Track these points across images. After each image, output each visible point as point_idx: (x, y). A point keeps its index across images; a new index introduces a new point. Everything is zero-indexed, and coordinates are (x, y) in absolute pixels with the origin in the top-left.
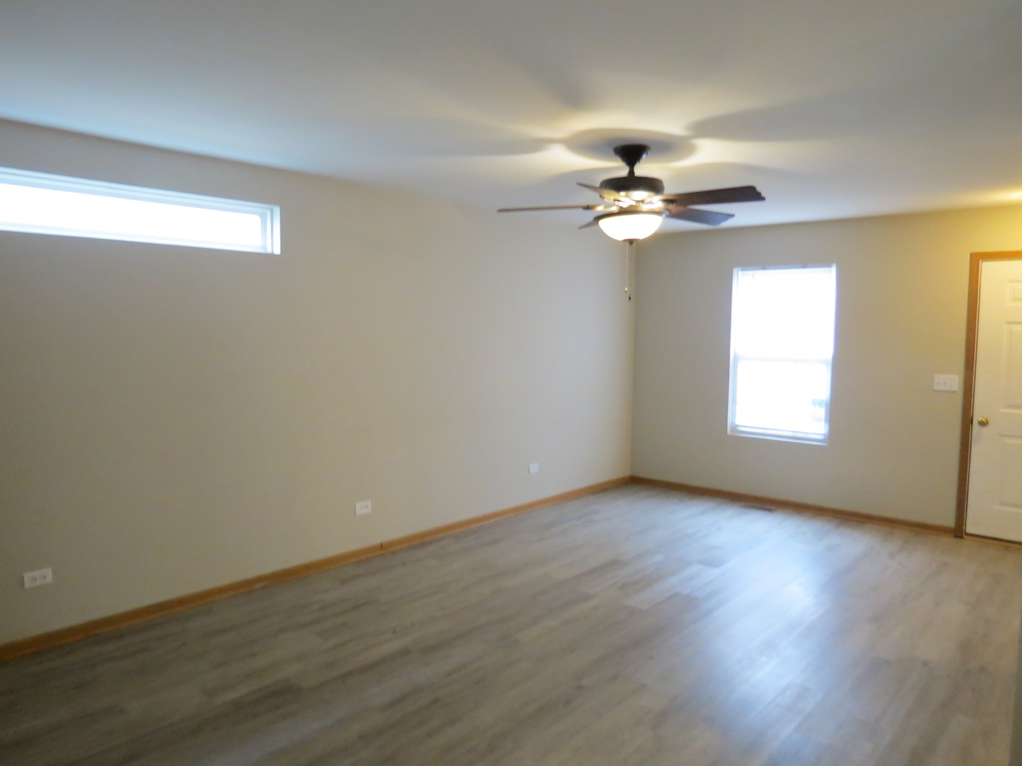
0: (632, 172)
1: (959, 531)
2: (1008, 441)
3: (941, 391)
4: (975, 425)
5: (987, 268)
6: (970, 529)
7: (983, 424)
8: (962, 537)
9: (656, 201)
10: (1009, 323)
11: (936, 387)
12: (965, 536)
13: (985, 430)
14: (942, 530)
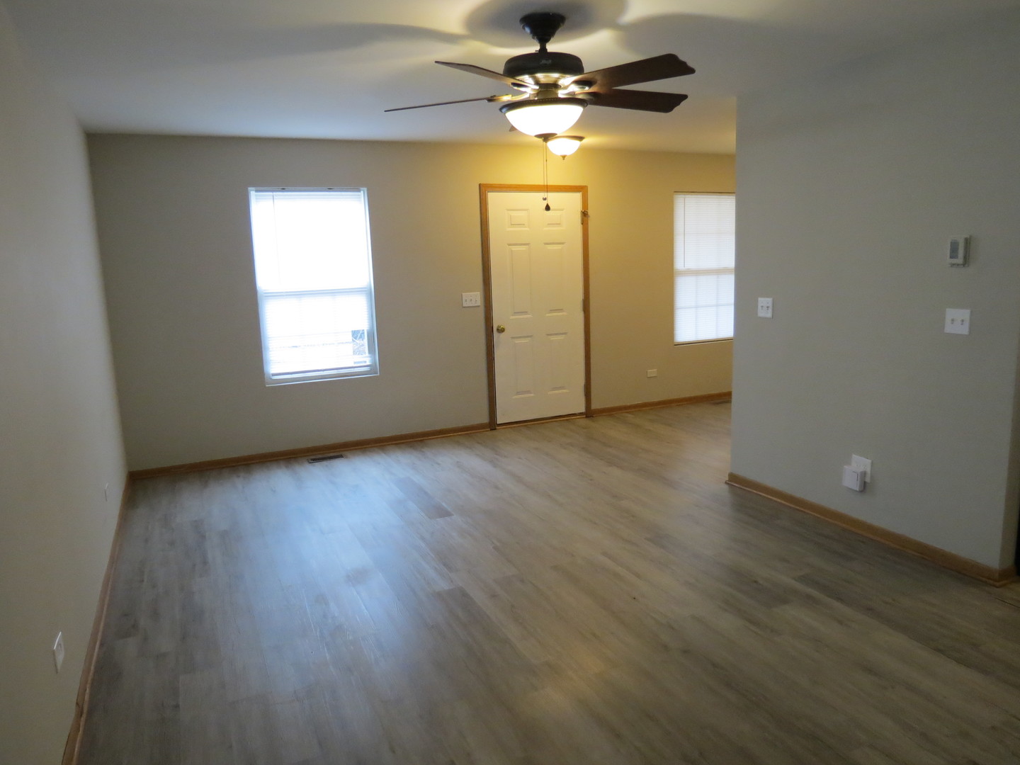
0: (543, 49)
1: (492, 425)
2: (517, 341)
4: (496, 333)
5: (492, 198)
6: (500, 420)
7: (501, 330)
8: (495, 429)
9: (568, 85)
10: (509, 245)
11: (465, 305)
12: (497, 427)
13: (502, 335)
14: (480, 427)
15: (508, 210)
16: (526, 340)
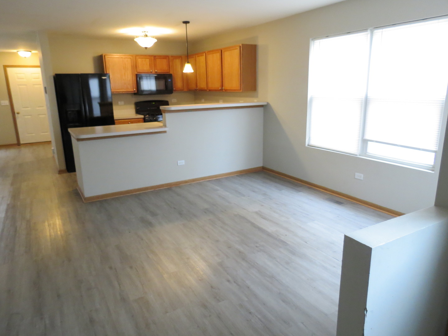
1: (19, 144)
2: (25, 117)
3: (4, 106)
5: (9, 69)
6: (22, 142)
7: (18, 113)
10: (19, 85)
11: (2, 105)
12: (21, 145)
13: (19, 115)
14: (14, 145)
16: (29, 117)
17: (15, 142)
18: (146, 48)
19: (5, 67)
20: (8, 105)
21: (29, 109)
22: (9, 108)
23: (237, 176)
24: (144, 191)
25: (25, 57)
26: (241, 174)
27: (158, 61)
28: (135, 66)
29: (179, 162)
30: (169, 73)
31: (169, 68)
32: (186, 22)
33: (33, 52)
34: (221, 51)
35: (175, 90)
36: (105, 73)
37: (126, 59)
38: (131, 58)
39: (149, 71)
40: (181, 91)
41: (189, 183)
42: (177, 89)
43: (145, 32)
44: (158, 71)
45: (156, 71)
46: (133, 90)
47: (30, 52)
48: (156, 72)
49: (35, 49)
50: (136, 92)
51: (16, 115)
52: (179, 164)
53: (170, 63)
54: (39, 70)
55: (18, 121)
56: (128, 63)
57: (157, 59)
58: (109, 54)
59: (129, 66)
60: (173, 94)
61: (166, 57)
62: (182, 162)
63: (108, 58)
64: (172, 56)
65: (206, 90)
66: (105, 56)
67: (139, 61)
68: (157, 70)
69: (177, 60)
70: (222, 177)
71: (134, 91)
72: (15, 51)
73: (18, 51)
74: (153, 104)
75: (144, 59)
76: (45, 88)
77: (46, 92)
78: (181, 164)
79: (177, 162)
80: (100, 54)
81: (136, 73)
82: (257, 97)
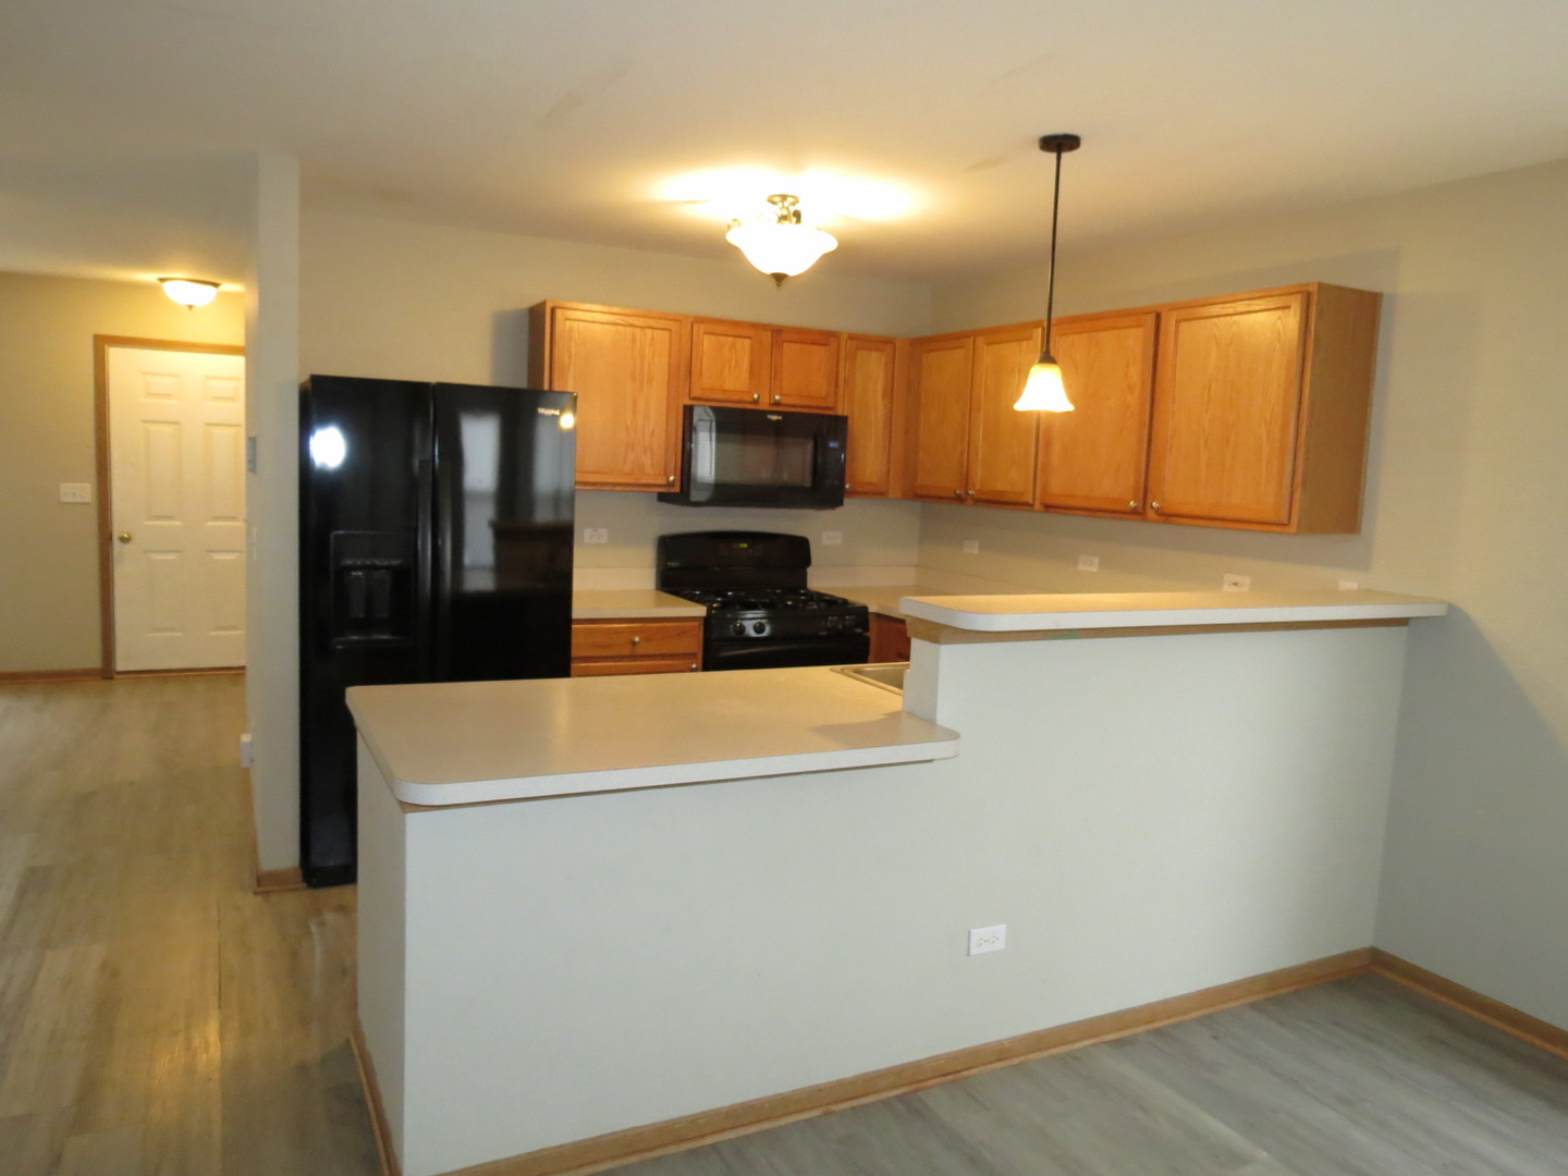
1: (107, 672)
2: (154, 557)
3: (71, 503)
4: (116, 544)
5: (115, 354)
6: (121, 664)
7: (124, 540)
8: (112, 678)
10: (145, 422)
11: (64, 500)
12: (116, 676)
13: (128, 547)
14: (86, 674)
15: (144, 373)
16: (172, 557)
17: (94, 661)
18: (779, 278)
19: (102, 343)
20: (88, 504)
21: (177, 523)
22: (92, 515)
23: (1253, 1006)
24: (766, 1126)
25: (190, 307)
26: (1272, 994)
27: (790, 350)
28: (684, 368)
29: (974, 931)
30: (831, 413)
31: (837, 386)
32: (1060, 144)
33: (229, 287)
34: (1158, 316)
35: (853, 493)
36: (546, 387)
37: (649, 331)
38: (670, 330)
39: (747, 398)
40: (876, 493)
41: (1016, 1061)
42: (858, 489)
43: (784, 198)
44: (787, 400)
45: (777, 397)
46: (662, 481)
47: (216, 285)
48: (777, 403)
49: (235, 273)
50: (677, 489)
51: (117, 545)
52: (974, 951)
53: (842, 364)
54: (237, 364)
55: (122, 572)
56: (656, 351)
57: (785, 345)
58: (575, 305)
59: (659, 365)
60: (839, 510)
61: (824, 338)
62: (990, 938)
63: (568, 322)
64: (852, 337)
65: (1028, 504)
66: (553, 311)
67: (707, 343)
68: (781, 394)
69: (875, 355)
70: (1183, 1018)
71: (670, 485)
72: (148, 277)
73: (162, 280)
74: (743, 549)
75: (730, 339)
76: (252, 442)
77: (252, 463)
78: (987, 948)
79: (969, 933)
80: (534, 301)
81: (688, 402)
82: (1362, 563)
